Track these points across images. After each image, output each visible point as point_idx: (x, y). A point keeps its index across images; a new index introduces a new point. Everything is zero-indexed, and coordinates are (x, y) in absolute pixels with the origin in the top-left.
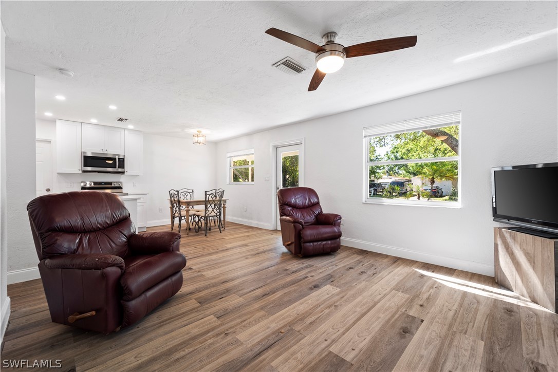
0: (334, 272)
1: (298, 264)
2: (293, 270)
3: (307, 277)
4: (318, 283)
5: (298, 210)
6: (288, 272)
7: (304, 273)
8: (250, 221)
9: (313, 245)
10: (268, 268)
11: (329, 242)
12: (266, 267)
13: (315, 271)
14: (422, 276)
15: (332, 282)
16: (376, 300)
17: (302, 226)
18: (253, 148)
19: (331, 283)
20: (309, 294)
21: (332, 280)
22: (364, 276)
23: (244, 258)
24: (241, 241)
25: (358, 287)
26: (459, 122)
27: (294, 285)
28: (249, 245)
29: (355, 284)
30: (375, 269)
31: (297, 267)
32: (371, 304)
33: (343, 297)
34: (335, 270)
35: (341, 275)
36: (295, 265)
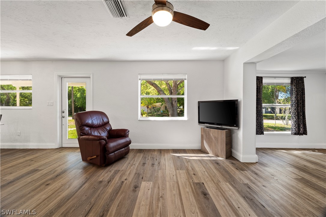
0: (137, 170)
1: (107, 172)
2: (107, 179)
3: (123, 182)
4: (135, 184)
5: (95, 129)
6: (104, 183)
7: (118, 179)
8: (26, 144)
9: (115, 154)
10: (81, 187)
11: (124, 149)
12: (79, 186)
13: (124, 174)
14: (178, 157)
15: (142, 178)
16: (176, 181)
17: (106, 140)
18: (31, 74)
19: (143, 180)
20: (137, 196)
21: (141, 177)
22: (156, 167)
23: (43, 186)
24: (25, 167)
25: (160, 176)
26: (185, 79)
27: (119, 194)
28: (40, 169)
29: (156, 174)
30: (156, 160)
31: (108, 176)
32: (176, 185)
33: (159, 187)
34: (137, 169)
35: (143, 171)
36: (105, 174)
